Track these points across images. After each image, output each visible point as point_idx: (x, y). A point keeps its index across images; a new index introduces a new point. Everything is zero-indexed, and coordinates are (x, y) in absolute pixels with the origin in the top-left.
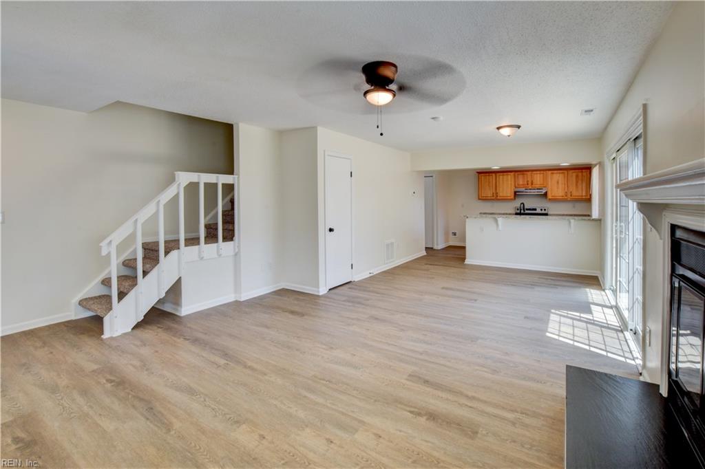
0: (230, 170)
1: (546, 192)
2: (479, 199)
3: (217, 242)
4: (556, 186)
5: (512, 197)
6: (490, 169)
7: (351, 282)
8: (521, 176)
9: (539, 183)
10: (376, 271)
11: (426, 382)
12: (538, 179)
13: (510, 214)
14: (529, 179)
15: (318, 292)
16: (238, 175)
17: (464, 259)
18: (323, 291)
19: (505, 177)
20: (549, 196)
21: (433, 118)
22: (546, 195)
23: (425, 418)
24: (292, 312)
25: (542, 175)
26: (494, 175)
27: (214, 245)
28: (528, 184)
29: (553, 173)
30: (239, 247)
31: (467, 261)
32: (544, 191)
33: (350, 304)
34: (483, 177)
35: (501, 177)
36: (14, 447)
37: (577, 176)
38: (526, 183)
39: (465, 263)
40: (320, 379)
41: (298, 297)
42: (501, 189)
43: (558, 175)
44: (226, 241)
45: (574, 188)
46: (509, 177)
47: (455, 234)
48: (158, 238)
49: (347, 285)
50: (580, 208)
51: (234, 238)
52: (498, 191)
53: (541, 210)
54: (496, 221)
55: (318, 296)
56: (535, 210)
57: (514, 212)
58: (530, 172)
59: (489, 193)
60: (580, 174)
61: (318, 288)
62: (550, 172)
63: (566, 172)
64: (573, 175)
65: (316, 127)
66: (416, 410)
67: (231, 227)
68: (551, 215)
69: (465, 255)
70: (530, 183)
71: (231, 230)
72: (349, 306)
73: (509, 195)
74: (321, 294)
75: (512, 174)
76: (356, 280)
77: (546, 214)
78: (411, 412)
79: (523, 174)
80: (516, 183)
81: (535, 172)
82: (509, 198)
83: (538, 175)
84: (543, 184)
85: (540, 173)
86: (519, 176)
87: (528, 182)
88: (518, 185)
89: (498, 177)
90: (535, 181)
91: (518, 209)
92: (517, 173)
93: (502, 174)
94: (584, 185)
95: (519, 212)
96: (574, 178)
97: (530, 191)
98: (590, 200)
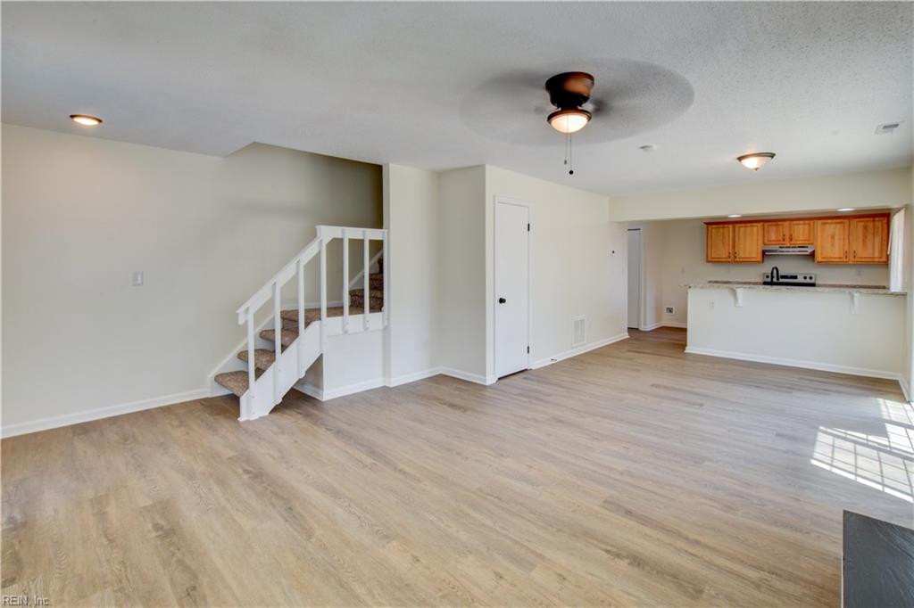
0: (378, 223)
1: (814, 252)
2: (708, 261)
3: (363, 312)
4: (830, 242)
5: (759, 259)
6: (726, 218)
7: (526, 370)
8: (773, 229)
9: (801, 238)
10: (560, 357)
11: (628, 513)
12: (800, 232)
13: (755, 284)
14: (787, 234)
15: (485, 381)
16: (388, 228)
17: (684, 346)
18: (490, 380)
19: (748, 229)
20: (819, 257)
21: (643, 148)
22: (812, 255)
23: (627, 561)
24: (452, 406)
25: (807, 226)
26: (731, 226)
27: (360, 316)
28: (784, 240)
29: (825, 223)
30: (388, 319)
31: (688, 350)
32: (810, 250)
33: (526, 399)
34: (714, 229)
35: (741, 230)
36: (154, 534)
37: (865, 227)
38: (781, 238)
39: (686, 351)
40: (488, 494)
41: (459, 386)
42: (742, 247)
43: (833, 225)
44: (374, 312)
45: (861, 244)
46: (755, 229)
47: (670, 310)
48: (320, 305)
49: (521, 374)
50: (869, 276)
51: (383, 308)
52: (737, 250)
53: (805, 278)
54: (734, 293)
55: (485, 386)
56: (795, 277)
57: (762, 281)
58: (788, 223)
59: (723, 252)
60: (870, 225)
61: (485, 375)
62: (820, 222)
63: (846, 221)
64: (858, 226)
65: (483, 166)
66: (615, 550)
67: (379, 295)
68: (819, 286)
69: (686, 341)
70: (787, 238)
71: (379, 298)
72: (525, 402)
73: (754, 256)
74: (487, 384)
75: (759, 225)
76: (533, 368)
77: (813, 285)
78: (608, 551)
79: (776, 225)
80: (766, 239)
81: (795, 222)
82: (754, 260)
83: (801, 226)
84: (809, 240)
85: (804, 224)
86: (771, 228)
87: (784, 235)
88: (768, 241)
89: (737, 229)
90: (795, 236)
91: (767, 276)
92: (766, 224)
93: (743, 225)
94: (877, 240)
95: (769, 280)
96: (860, 230)
97: (788, 250)
98: (887, 263)
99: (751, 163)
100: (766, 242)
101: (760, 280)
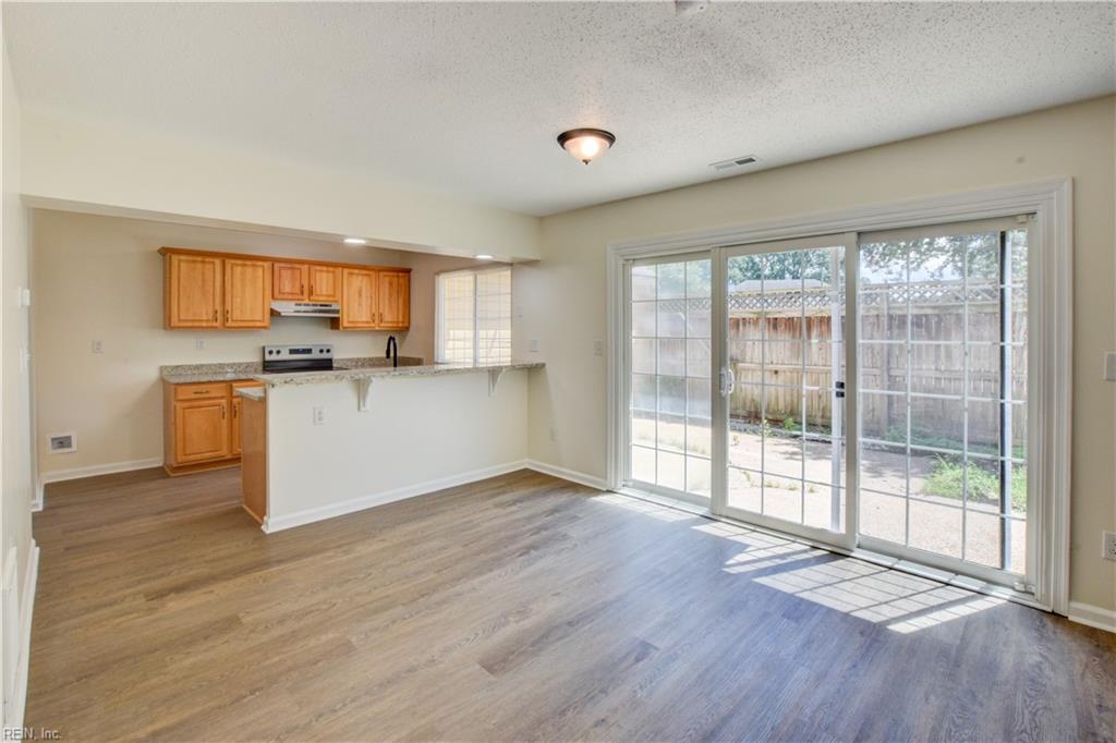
2: (169, 327)
4: (360, 300)
5: (266, 321)
8: (286, 274)
9: (324, 293)
12: (323, 282)
14: (306, 283)
19: (249, 270)
20: (345, 323)
22: (337, 318)
25: (331, 275)
26: (218, 262)
28: (302, 293)
29: (352, 274)
32: (334, 311)
34: (181, 265)
35: (237, 271)
37: (391, 284)
38: (298, 291)
42: (237, 301)
43: (360, 278)
45: (387, 306)
47: (63, 443)
52: (228, 307)
56: (309, 351)
57: (260, 360)
58: (307, 267)
59: (203, 312)
60: (395, 280)
62: (346, 271)
64: (384, 282)
70: (306, 291)
73: (258, 318)
75: (267, 265)
79: (293, 268)
80: (276, 290)
81: (318, 268)
82: (258, 324)
83: (324, 275)
84: (334, 296)
85: (328, 272)
86: (284, 272)
87: (302, 287)
88: (280, 292)
89: (228, 271)
90: (317, 290)
91: (271, 352)
92: (276, 265)
93: (240, 262)
94: (401, 301)
95: (274, 357)
96: (387, 285)
97: (304, 310)
98: (407, 329)
100: (277, 295)
101: (256, 359)
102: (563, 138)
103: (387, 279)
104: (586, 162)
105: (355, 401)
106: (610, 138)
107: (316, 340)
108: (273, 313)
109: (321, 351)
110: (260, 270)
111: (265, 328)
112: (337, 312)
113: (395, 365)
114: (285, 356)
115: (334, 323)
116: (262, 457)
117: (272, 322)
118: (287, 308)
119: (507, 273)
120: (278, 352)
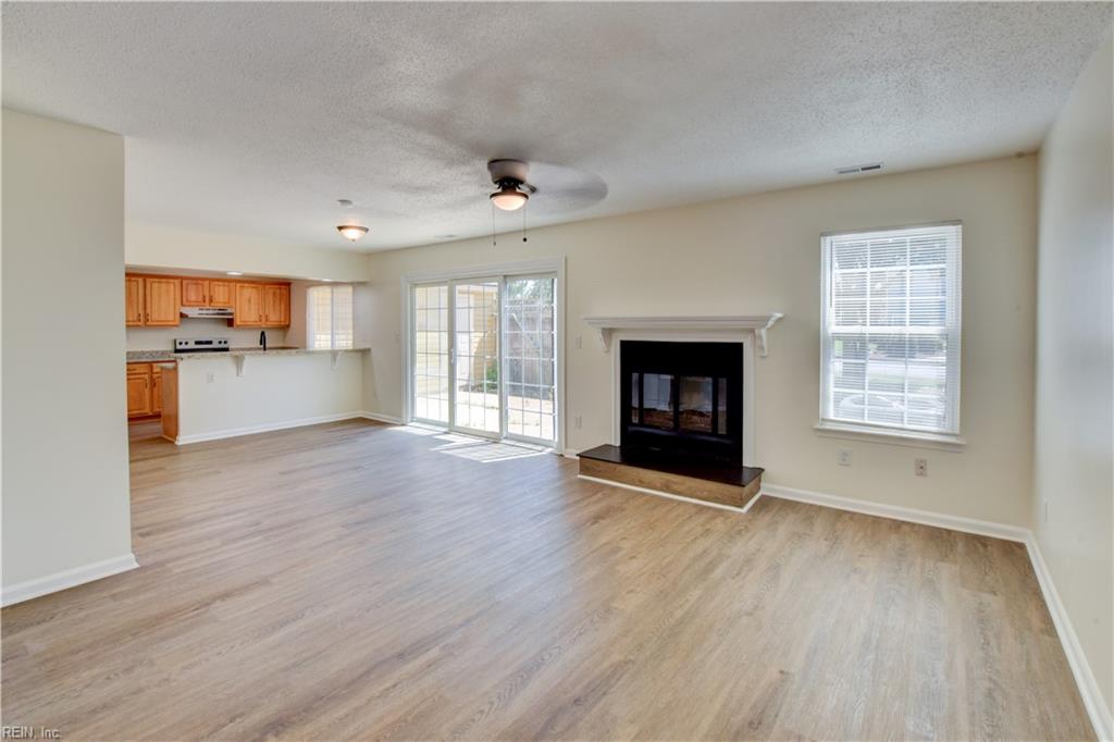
4: (248, 308)
5: (177, 322)
8: (192, 288)
9: (222, 300)
12: (221, 294)
14: (207, 293)
19: (164, 286)
20: (238, 322)
22: (231, 319)
25: (226, 288)
26: (140, 280)
28: (204, 301)
29: (242, 287)
31: (182, 440)
35: (156, 286)
37: (274, 294)
38: (201, 300)
39: (179, 444)
42: (155, 308)
43: (250, 290)
45: (271, 308)
52: (148, 311)
54: (238, 361)
56: (210, 343)
57: (173, 349)
58: (208, 282)
60: (278, 291)
62: (238, 285)
63: (260, 286)
64: (269, 292)
70: (207, 299)
73: (171, 319)
75: (177, 282)
77: (227, 350)
79: (196, 284)
80: (184, 299)
81: (215, 283)
82: (171, 323)
83: (221, 288)
84: (229, 303)
85: (223, 286)
86: (190, 287)
87: (204, 297)
88: (187, 301)
89: (148, 286)
90: (216, 299)
91: (181, 343)
92: (185, 282)
93: (156, 280)
94: (283, 306)
95: (183, 347)
96: (271, 295)
97: (208, 312)
98: (288, 326)
99: (352, 234)
100: (184, 302)
101: (170, 348)
102: (340, 228)
103: (271, 291)
104: (354, 240)
105: (234, 370)
106: (367, 230)
107: (216, 334)
108: (182, 316)
109: (220, 342)
110: (172, 286)
111: (176, 326)
112: (231, 314)
113: (265, 349)
114: (192, 345)
115: (230, 323)
116: (176, 418)
117: (181, 322)
118: (192, 312)
119: (350, 289)
120: (186, 343)
